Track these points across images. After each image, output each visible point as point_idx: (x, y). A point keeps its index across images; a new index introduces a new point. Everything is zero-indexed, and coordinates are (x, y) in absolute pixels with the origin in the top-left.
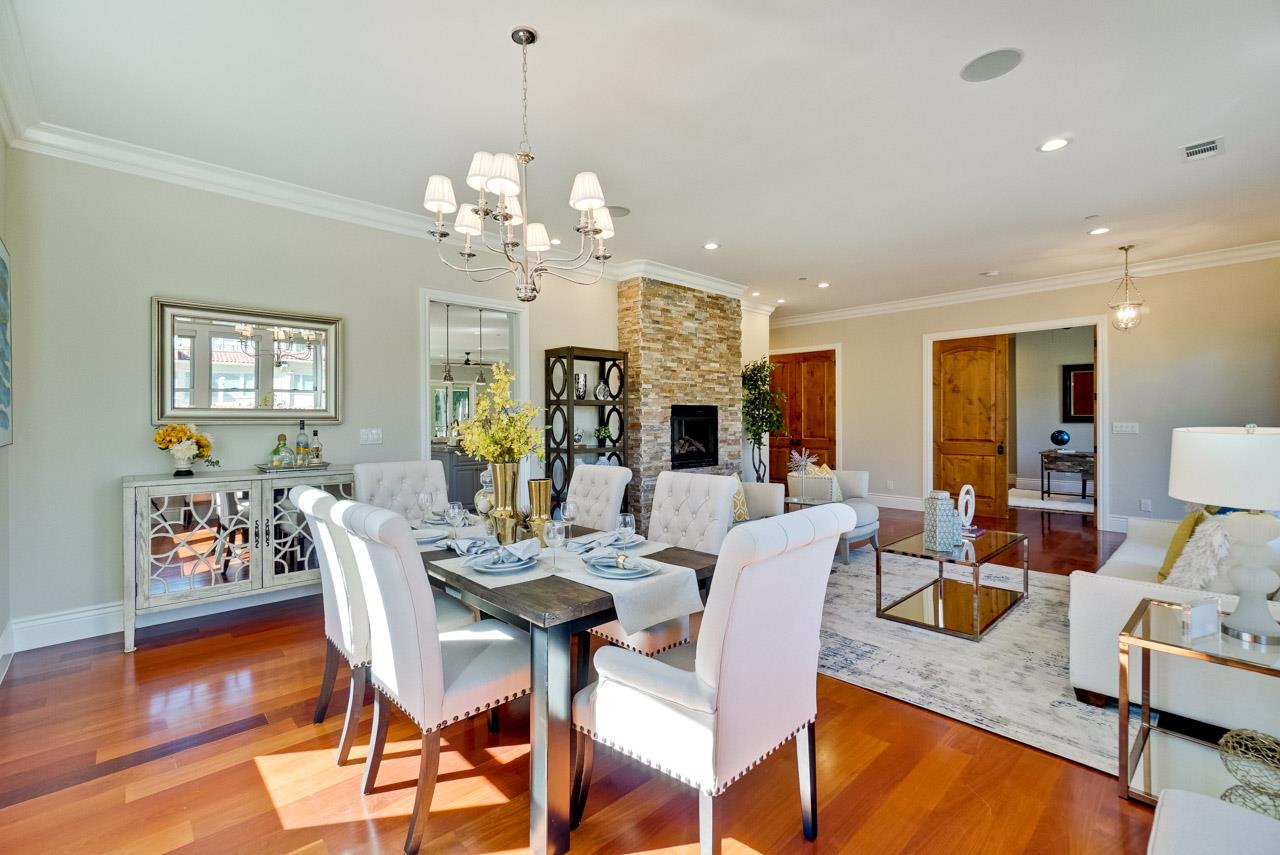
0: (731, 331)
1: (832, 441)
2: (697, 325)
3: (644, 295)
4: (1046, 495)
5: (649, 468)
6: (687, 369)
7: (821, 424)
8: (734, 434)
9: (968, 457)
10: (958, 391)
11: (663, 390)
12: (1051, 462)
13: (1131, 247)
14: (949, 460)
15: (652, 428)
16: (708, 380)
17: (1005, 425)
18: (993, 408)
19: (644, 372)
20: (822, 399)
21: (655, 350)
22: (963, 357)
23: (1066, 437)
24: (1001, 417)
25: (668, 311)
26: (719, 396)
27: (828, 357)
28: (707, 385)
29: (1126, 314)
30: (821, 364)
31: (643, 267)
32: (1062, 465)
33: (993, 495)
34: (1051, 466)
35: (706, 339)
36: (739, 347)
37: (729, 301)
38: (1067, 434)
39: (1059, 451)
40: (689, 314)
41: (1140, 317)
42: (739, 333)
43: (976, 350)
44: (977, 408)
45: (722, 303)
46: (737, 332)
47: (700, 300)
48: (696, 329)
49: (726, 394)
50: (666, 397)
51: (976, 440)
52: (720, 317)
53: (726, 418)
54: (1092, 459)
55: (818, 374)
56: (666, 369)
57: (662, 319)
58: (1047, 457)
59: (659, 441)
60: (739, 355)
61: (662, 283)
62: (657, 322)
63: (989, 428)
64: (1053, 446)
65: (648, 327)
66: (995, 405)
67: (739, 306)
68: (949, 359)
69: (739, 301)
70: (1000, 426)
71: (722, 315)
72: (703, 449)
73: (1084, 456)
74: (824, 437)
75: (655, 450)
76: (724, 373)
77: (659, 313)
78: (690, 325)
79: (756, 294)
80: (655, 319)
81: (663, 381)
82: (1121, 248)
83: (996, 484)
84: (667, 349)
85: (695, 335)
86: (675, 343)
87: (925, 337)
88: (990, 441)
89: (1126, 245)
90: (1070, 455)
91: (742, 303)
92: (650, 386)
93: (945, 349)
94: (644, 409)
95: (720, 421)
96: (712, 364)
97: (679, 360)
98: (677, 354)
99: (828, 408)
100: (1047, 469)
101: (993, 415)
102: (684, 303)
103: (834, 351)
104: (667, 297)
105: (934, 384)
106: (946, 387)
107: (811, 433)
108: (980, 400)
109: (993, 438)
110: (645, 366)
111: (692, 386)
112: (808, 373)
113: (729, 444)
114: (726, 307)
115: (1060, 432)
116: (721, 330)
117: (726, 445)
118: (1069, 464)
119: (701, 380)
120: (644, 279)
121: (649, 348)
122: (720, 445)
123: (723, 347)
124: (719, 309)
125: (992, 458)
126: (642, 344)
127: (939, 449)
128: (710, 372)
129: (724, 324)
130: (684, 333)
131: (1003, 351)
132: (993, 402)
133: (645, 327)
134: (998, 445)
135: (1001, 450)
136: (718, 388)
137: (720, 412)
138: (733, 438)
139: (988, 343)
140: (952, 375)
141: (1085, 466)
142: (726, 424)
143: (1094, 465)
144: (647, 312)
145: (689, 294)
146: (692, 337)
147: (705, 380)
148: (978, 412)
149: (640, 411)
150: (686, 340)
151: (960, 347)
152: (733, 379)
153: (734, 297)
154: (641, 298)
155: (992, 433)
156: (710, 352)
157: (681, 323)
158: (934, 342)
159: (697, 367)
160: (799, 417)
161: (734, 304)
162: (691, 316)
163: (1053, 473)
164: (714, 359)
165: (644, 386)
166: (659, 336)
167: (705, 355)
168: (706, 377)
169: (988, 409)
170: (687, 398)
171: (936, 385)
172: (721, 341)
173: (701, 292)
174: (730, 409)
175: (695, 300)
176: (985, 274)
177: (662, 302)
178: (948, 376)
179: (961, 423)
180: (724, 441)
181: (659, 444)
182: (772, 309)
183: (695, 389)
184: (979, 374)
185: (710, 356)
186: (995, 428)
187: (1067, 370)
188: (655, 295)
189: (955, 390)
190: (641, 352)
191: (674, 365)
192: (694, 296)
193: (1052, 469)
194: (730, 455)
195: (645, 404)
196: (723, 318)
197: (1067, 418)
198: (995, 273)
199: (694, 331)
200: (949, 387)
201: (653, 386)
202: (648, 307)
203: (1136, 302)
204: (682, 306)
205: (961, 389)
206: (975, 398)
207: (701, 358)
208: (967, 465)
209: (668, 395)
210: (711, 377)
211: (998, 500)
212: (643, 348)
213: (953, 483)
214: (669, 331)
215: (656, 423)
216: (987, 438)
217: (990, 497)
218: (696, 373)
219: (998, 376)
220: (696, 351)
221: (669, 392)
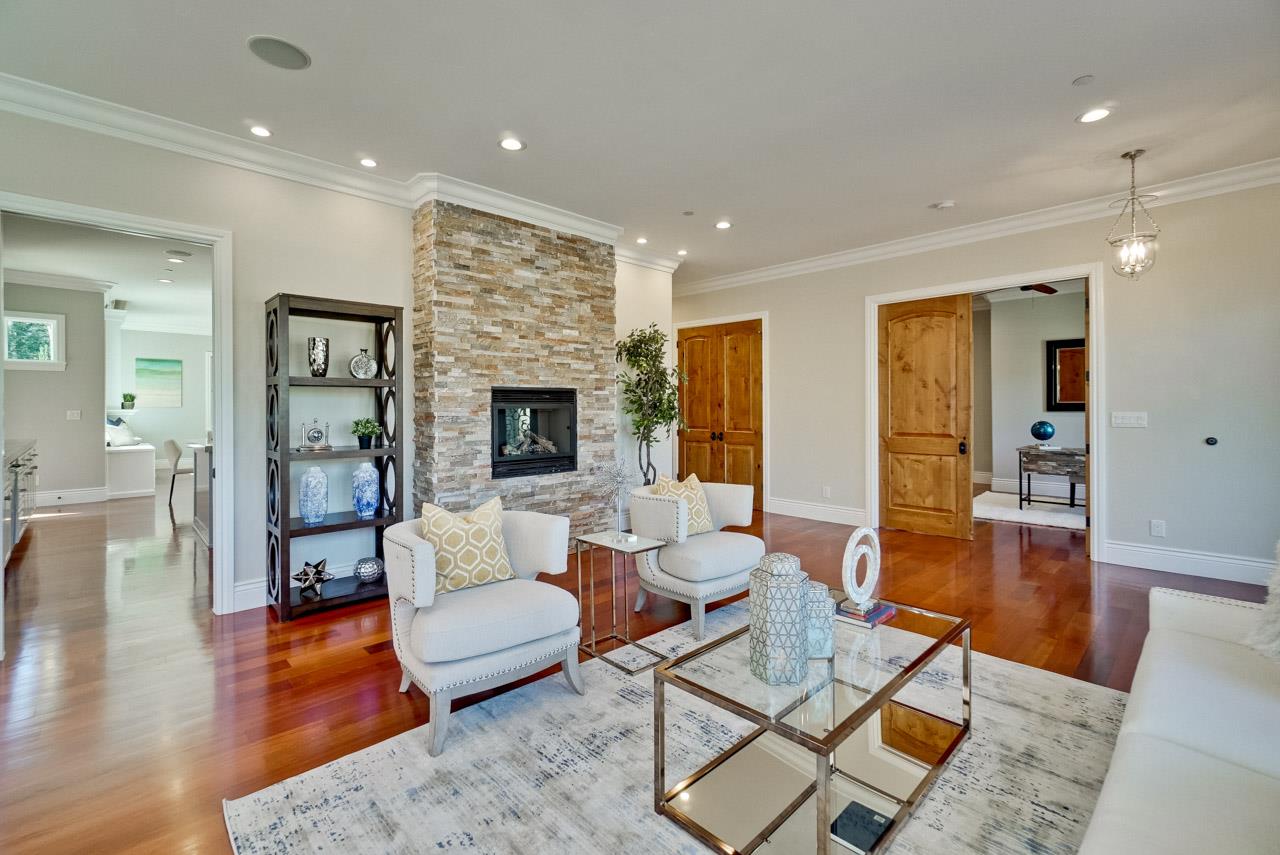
0: (597, 287)
1: (758, 434)
2: (538, 276)
3: (439, 226)
4: (1025, 503)
5: (451, 479)
6: (521, 337)
7: (745, 412)
8: (604, 427)
9: (922, 458)
10: (910, 370)
11: (475, 365)
12: (1030, 462)
13: (1140, 152)
14: (898, 459)
15: (455, 420)
16: (559, 353)
17: (968, 415)
18: (954, 392)
19: (438, 339)
20: (747, 381)
21: (459, 307)
22: (915, 325)
23: (1050, 430)
24: (962, 404)
25: (484, 252)
26: (578, 376)
27: (752, 328)
28: (556, 360)
29: (1133, 252)
30: (745, 336)
31: (433, 185)
32: (1046, 465)
33: (953, 509)
34: (1032, 467)
35: (554, 296)
36: (611, 310)
37: (596, 246)
38: (1051, 426)
39: (1041, 448)
40: (523, 260)
41: (1153, 255)
42: (613, 290)
43: (932, 316)
44: (933, 392)
45: (583, 247)
46: (608, 289)
47: (545, 241)
48: (537, 281)
49: (591, 372)
50: (481, 375)
51: (932, 435)
52: (579, 267)
53: (590, 406)
54: (1083, 459)
55: (742, 351)
56: (481, 335)
57: (474, 263)
58: (1027, 454)
59: (468, 438)
60: (612, 320)
61: (474, 211)
62: (466, 267)
63: (948, 418)
64: (1034, 441)
65: (447, 274)
66: (956, 388)
67: (611, 254)
68: (897, 328)
69: (611, 247)
70: (962, 416)
71: (583, 263)
72: (553, 450)
73: (1072, 455)
74: (749, 429)
75: (461, 452)
76: (586, 343)
77: (468, 254)
78: (527, 275)
79: (642, 241)
80: (462, 262)
81: (475, 352)
82: (1125, 156)
83: (957, 493)
84: (483, 307)
85: (536, 289)
86: (498, 298)
87: (868, 300)
88: (950, 436)
89: (1132, 149)
90: (1055, 453)
91: (617, 251)
92: (451, 359)
93: (894, 314)
94: (438, 392)
95: (579, 409)
96: (566, 332)
97: (508, 324)
98: (501, 315)
99: (754, 393)
100: (1027, 470)
101: (953, 403)
102: (515, 243)
103: (761, 320)
104: (482, 232)
105: (880, 361)
106: (895, 364)
107: (735, 425)
108: (936, 381)
109: (953, 433)
110: (442, 329)
111: (529, 360)
112: (731, 348)
113: (595, 441)
114: (589, 253)
115: (1042, 424)
116: (580, 284)
117: (589, 443)
118: (1054, 464)
119: (546, 352)
120: (439, 204)
121: (449, 305)
122: (579, 442)
123: (585, 309)
124: (578, 255)
125: (952, 459)
126: (435, 297)
127: (887, 446)
128: (562, 341)
129: (586, 276)
130: (515, 285)
131: (965, 317)
132: (953, 384)
133: (439, 273)
134: (959, 441)
135: (963, 449)
136: (576, 365)
137: (579, 397)
138: (602, 432)
139: (946, 305)
140: (902, 349)
141: (1075, 466)
142: (590, 413)
143: (1086, 466)
144: (445, 251)
145: (525, 232)
146: (531, 292)
147: (553, 353)
148: (935, 398)
149: (432, 394)
150: (520, 295)
151: (912, 312)
152: (603, 352)
153: (601, 240)
154: (433, 231)
155: (952, 425)
156: (561, 315)
157: (509, 271)
158: (880, 307)
159: (539, 334)
160: (720, 405)
161: (603, 251)
162: (529, 262)
163: (1034, 475)
164: (569, 324)
165: (438, 358)
166: (469, 288)
167: (553, 318)
168: (556, 348)
169: (947, 394)
170: (521, 377)
171: (883, 362)
172: (581, 299)
173: (548, 231)
174: (595, 393)
175: (537, 241)
176: (935, 206)
177: (473, 239)
178: (897, 351)
179: (913, 412)
180: (585, 437)
181: (468, 443)
182: (676, 266)
183: (535, 365)
184: (937, 346)
185: (561, 319)
186: (956, 418)
187: (1051, 347)
188: (461, 228)
189: (906, 369)
190: (434, 308)
191: (496, 330)
192: (533, 235)
193: (1032, 470)
194: (596, 456)
195: (440, 385)
196: (585, 268)
197: (1052, 406)
198: (949, 203)
199: (534, 284)
200: (898, 365)
201: (457, 359)
202: (449, 245)
203: (1148, 233)
204: (512, 248)
205: (913, 368)
206: (931, 381)
207: (546, 322)
208: (921, 467)
209: (485, 372)
210: (563, 349)
211: (960, 514)
212: (438, 303)
213: (903, 491)
214: (486, 281)
215: (464, 412)
216: (947, 432)
217: (950, 511)
218: (537, 343)
219: (959, 351)
220: (538, 312)
221: (488, 367)
